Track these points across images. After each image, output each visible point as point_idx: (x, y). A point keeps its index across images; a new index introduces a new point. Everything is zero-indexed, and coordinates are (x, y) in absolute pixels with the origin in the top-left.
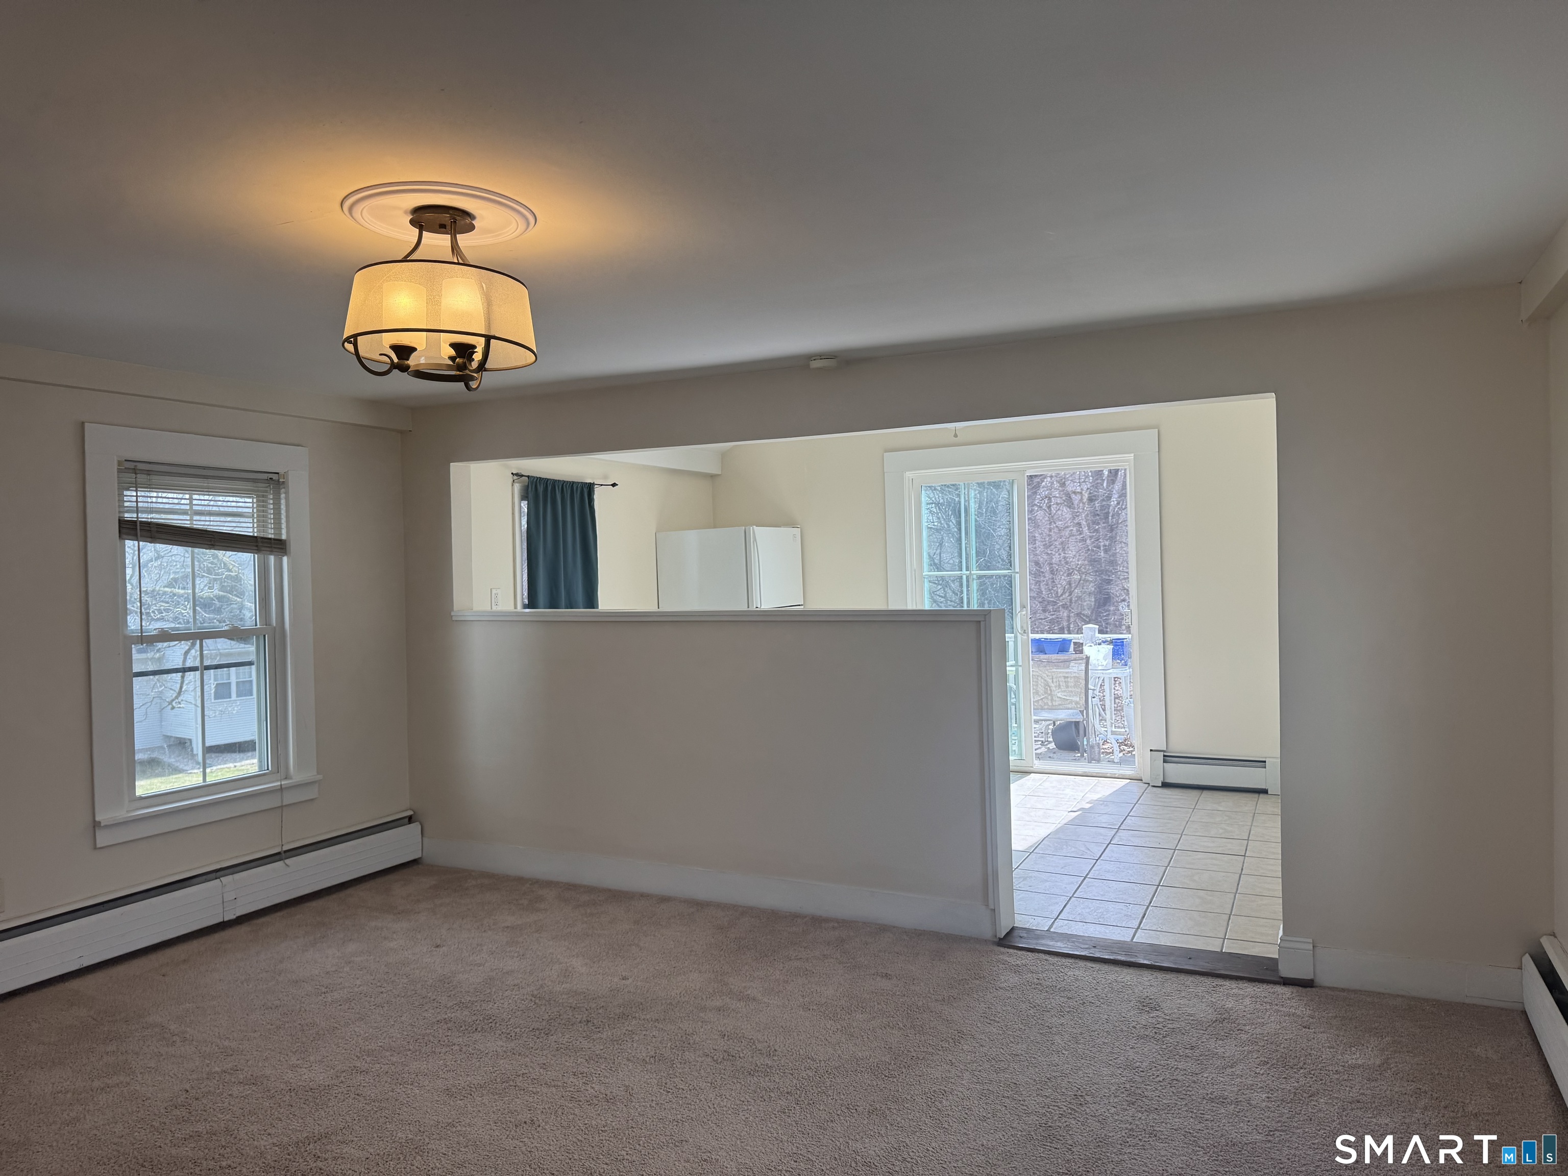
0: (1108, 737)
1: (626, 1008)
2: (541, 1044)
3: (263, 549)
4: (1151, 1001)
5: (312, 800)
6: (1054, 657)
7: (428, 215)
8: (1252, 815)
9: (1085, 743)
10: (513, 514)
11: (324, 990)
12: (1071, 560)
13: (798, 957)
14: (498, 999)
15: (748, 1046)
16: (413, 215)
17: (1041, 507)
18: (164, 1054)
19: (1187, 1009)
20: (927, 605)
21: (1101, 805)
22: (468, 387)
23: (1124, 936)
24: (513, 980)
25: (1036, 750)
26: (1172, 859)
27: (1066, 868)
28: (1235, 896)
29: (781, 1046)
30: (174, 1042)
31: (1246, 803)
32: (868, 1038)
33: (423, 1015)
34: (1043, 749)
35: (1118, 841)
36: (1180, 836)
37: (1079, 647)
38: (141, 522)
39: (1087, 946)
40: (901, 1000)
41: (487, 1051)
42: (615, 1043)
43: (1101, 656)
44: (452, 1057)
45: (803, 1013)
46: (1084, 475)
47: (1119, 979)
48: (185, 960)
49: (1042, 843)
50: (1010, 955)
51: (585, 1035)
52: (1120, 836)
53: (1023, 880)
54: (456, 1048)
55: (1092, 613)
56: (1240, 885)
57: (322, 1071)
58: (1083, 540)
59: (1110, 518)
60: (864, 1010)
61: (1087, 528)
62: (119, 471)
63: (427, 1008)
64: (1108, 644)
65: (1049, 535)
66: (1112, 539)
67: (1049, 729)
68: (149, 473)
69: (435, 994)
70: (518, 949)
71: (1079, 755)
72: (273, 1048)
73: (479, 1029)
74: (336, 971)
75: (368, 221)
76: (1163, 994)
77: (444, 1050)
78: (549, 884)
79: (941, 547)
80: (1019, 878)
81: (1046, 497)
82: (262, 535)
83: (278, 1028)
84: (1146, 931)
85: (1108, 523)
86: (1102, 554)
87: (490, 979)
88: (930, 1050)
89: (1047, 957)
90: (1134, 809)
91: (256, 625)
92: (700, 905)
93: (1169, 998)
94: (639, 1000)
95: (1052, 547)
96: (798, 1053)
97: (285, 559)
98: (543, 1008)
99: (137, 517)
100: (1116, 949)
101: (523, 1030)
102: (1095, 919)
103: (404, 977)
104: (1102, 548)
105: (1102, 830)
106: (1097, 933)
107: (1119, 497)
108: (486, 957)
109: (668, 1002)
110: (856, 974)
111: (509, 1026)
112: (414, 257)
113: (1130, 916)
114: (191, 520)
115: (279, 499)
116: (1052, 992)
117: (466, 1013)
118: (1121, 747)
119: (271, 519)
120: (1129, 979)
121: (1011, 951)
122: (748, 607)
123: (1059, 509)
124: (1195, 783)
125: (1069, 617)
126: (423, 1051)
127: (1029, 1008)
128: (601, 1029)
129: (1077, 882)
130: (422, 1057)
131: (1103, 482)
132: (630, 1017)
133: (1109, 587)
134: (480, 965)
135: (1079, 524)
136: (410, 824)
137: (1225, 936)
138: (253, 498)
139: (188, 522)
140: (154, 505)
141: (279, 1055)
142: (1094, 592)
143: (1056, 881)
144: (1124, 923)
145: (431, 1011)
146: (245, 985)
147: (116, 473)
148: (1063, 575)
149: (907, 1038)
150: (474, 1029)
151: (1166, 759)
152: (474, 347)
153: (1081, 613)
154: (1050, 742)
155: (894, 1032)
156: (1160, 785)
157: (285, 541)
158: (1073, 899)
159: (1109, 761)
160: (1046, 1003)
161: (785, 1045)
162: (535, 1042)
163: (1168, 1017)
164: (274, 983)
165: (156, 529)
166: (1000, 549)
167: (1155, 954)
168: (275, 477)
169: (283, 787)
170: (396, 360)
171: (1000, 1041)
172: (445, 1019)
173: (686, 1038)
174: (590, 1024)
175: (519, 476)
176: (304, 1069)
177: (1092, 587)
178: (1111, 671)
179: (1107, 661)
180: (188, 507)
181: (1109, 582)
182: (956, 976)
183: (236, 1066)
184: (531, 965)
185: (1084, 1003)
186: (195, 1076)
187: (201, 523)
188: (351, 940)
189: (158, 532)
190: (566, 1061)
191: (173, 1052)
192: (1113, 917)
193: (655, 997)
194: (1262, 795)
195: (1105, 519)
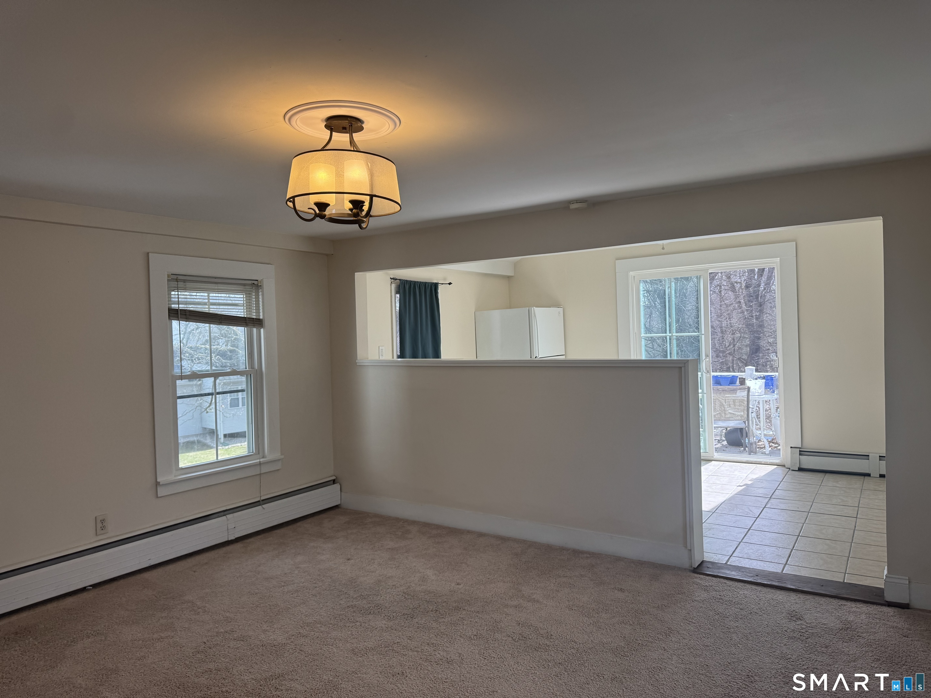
0: (762, 438)
1: (459, 603)
2: (408, 624)
3: (249, 324)
4: (797, 614)
5: (278, 470)
6: (727, 387)
7: (335, 122)
8: (860, 490)
9: (747, 441)
10: (391, 302)
11: (283, 584)
12: (734, 324)
13: (565, 575)
14: (383, 594)
15: (535, 632)
16: (326, 122)
17: (715, 292)
18: (193, 619)
19: (821, 620)
20: (643, 357)
21: (759, 482)
22: (361, 227)
23: (777, 569)
24: (392, 582)
25: (715, 445)
26: (807, 518)
27: (737, 523)
28: (851, 545)
29: (555, 633)
30: (199, 612)
31: (857, 482)
32: (610, 630)
33: (340, 602)
34: (719, 445)
35: (771, 506)
36: (812, 503)
37: (743, 381)
38: (181, 310)
39: (752, 575)
40: (631, 606)
41: (376, 627)
42: (453, 625)
43: (757, 387)
44: (355, 629)
45: (569, 612)
46: (743, 272)
47: (774, 598)
48: (207, 563)
49: (720, 507)
50: (701, 579)
51: (434, 619)
52: (771, 503)
53: (709, 530)
54: (358, 624)
55: (748, 358)
56: (854, 537)
57: (281, 634)
58: (743, 312)
59: (759, 298)
60: (607, 612)
61: (744, 304)
62: (168, 280)
63: (341, 598)
64: (762, 379)
65: (720, 309)
66: (761, 311)
67: (723, 432)
68: (184, 281)
69: (347, 589)
70: (395, 563)
71: (743, 449)
72: (254, 619)
73: (372, 613)
74: (291, 573)
75: (300, 127)
76: (805, 609)
77: (351, 625)
78: (414, 523)
79: (650, 317)
80: (706, 529)
81: (718, 285)
82: (249, 316)
83: (257, 606)
84: (791, 566)
85: (758, 301)
86: (754, 321)
87: (379, 581)
88: (650, 639)
89: (726, 581)
90: (780, 485)
91: (246, 369)
92: (504, 539)
93: (809, 612)
94: (467, 598)
95: (722, 316)
96: (566, 638)
97: (262, 330)
98: (409, 600)
99: (179, 307)
100: (772, 578)
101: (398, 615)
102: (757, 557)
103: (329, 578)
104: (754, 317)
105: (760, 498)
106: (758, 566)
107: (765, 285)
108: (376, 567)
109: (485, 600)
110: (601, 588)
111: (389, 612)
112: (328, 147)
113: (780, 555)
114: (209, 308)
115: (258, 295)
116: (730, 604)
117: (365, 602)
118: (770, 444)
119: (254, 307)
120: (781, 597)
121: (702, 576)
122: (531, 357)
123: (726, 293)
124: (821, 469)
125: (733, 360)
126: (339, 625)
127: (715, 615)
128: (444, 616)
129: (744, 532)
130: (338, 629)
131: (755, 276)
132: (462, 609)
133: (759, 341)
134: (373, 572)
135: (740, 302)
136: (334, 484)
137: (846, 571)
138: (243, 295)
139: (207, 309)
140: (189, 300)
141: (257, 623)
142: (749, 344)
143: (730, 532)
144: (777, 560)
145: (344, 600)
146: (239, 579)
147: (167, 282)
148: (729, 334)
149: (635, 631)
150: (369, 612)
151: (801, 453)
152: (363, 202)
153: (740, 358)
154: (724, 441)
155: (626, 626)
156: (797, 470)
157: (262, 320)
158: (742, 543)
159: (762, 453)
160: (726, 612)
161: (557, 632)
162: (405, 623)
163: (808, 625)
164: (255, 578)
165: (189, 314)
166: (688, 318)
167: (798, 582)
168: (256, 282)
169: (261, 462)
170: (318, 212)
171: (696, 636)
172: (352, 605)
173: (496, 624)
174: (438, 613)
175: (395, 279)
176: (271, 633)
177: (748, 341)
178: (764, 396)
179: (761, 390)
180: (207, 301)
181: (759, 338)
182: (666, 592)
183: (233, 629)
184: (403, 573)
185: (752, 613)
186: (209, 634)
187: (214, 310)
188: (299, 554)
189: (190, 315)
190: (423, 636)
191: (198, 619)
192: (769, 556)
193: (477, 597)
194: (866, 477)
195: (756, 299)
